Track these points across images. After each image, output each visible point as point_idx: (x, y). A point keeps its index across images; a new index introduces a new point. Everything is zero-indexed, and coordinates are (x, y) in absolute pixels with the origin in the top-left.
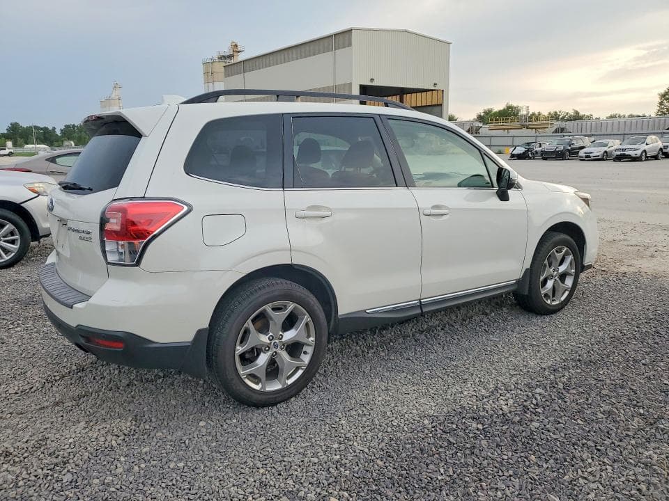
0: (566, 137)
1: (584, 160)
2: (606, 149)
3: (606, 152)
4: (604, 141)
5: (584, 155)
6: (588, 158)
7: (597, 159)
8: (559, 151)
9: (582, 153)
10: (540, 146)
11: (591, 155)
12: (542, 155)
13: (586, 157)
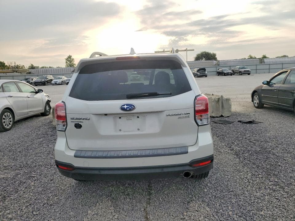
0: (44, 76)
1: (54, 85)
2: (62, 80)
3: (62, 81)
4: (61, 77)
5: (54, 83)
6: (56, 84)
7: (59, 84)
8: (43, 81)
9: (53, 82)
10: (32, 80)
11: (57, 82)
12: (35, 84)
13: (55, 83)
